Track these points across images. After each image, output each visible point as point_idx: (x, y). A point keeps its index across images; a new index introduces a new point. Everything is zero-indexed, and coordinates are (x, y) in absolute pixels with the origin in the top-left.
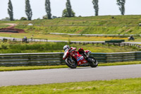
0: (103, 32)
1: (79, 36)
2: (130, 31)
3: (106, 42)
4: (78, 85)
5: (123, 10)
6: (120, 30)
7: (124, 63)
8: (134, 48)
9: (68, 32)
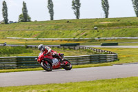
0: (58, 36)
1: (34, 40)
2: (86, 35)
3: (61, 45)
4: (33, 88)
5: (78, 14)
6: (75, 33)
7: (79, 66)
8: (89, 52)
9: (24, 36)
